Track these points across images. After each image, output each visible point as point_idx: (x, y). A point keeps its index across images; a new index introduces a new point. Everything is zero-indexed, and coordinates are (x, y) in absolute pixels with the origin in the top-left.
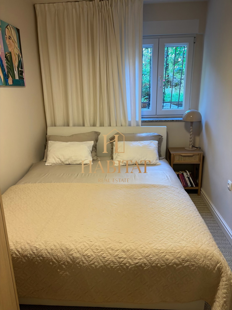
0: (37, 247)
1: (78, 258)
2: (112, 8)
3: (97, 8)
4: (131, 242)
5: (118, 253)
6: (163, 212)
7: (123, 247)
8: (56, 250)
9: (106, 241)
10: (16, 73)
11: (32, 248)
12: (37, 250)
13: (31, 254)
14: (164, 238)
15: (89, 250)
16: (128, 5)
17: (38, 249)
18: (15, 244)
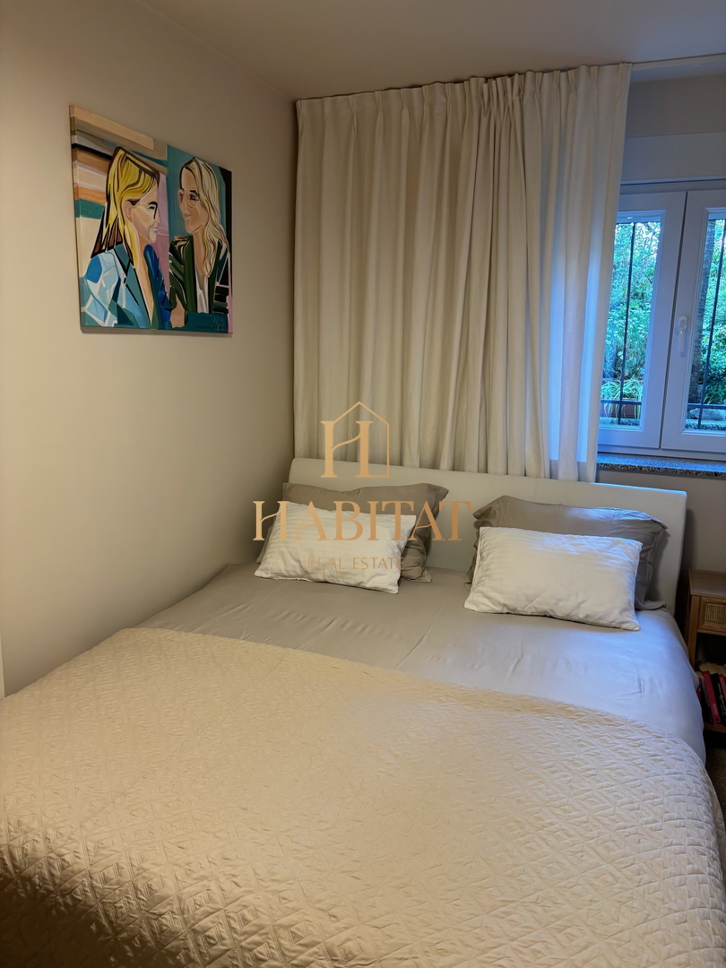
0: (67, 858)
1: (174, 935)
2: (521, 101)
3: (474, 101)
4: (375, 923)
5: (311, 955)
6: (551, 824)
7: (334, 939)
8: (115, 887)
9: (286, 896)
10: (202, 295)
11: (51, 858)
12: (63, 868)
13: (44, 878)
14: (502, 941)
15: (217, 917)
16: (576, 89)
17: (66, 864)
18: (12, 829)
